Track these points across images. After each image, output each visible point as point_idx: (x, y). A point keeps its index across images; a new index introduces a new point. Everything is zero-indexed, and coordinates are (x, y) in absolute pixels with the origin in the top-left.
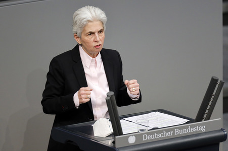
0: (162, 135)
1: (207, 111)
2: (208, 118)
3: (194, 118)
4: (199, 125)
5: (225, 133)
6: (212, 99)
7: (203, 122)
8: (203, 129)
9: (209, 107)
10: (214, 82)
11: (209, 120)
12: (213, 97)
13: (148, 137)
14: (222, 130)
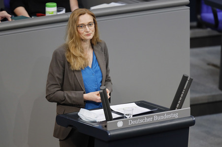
0: (144, 121)
1: (179, 101)
3: (169, 107)
4: (173, 113)
5: (194, 119)
6: (183, 92)
7: (176, 110)
8: (176, 116)
9: (181, 98)
10: (185, 78)
11: (181, 108)
12: (184, 90)
13: (132, 122)
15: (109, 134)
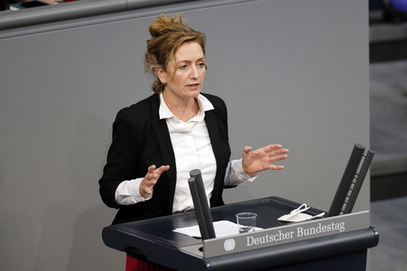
0: (276, 237)
1: (347, 199)
2: (349, 210)
4: (335, 221)
5: (376, 233)
6: (355, 181)
7: (341, 216)
8: (341, 227)
9: (350, 192)
10: (358, 152)
11: (350, 212)
12: (356, 176)
13: (254, 241)
14: (371, 228)
15: (208, 265)
